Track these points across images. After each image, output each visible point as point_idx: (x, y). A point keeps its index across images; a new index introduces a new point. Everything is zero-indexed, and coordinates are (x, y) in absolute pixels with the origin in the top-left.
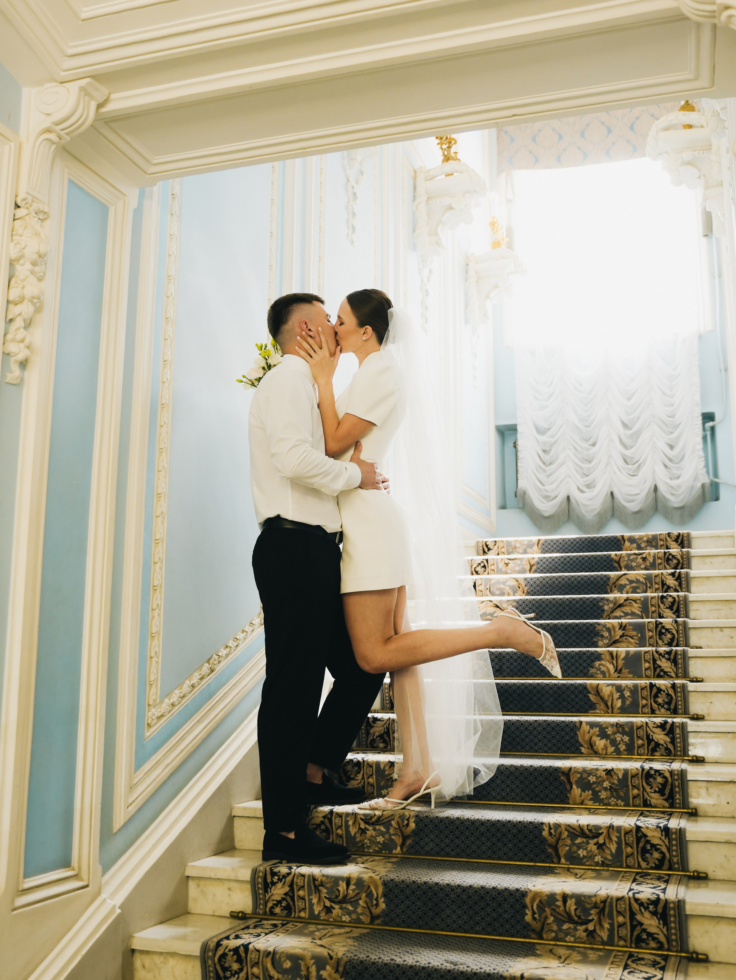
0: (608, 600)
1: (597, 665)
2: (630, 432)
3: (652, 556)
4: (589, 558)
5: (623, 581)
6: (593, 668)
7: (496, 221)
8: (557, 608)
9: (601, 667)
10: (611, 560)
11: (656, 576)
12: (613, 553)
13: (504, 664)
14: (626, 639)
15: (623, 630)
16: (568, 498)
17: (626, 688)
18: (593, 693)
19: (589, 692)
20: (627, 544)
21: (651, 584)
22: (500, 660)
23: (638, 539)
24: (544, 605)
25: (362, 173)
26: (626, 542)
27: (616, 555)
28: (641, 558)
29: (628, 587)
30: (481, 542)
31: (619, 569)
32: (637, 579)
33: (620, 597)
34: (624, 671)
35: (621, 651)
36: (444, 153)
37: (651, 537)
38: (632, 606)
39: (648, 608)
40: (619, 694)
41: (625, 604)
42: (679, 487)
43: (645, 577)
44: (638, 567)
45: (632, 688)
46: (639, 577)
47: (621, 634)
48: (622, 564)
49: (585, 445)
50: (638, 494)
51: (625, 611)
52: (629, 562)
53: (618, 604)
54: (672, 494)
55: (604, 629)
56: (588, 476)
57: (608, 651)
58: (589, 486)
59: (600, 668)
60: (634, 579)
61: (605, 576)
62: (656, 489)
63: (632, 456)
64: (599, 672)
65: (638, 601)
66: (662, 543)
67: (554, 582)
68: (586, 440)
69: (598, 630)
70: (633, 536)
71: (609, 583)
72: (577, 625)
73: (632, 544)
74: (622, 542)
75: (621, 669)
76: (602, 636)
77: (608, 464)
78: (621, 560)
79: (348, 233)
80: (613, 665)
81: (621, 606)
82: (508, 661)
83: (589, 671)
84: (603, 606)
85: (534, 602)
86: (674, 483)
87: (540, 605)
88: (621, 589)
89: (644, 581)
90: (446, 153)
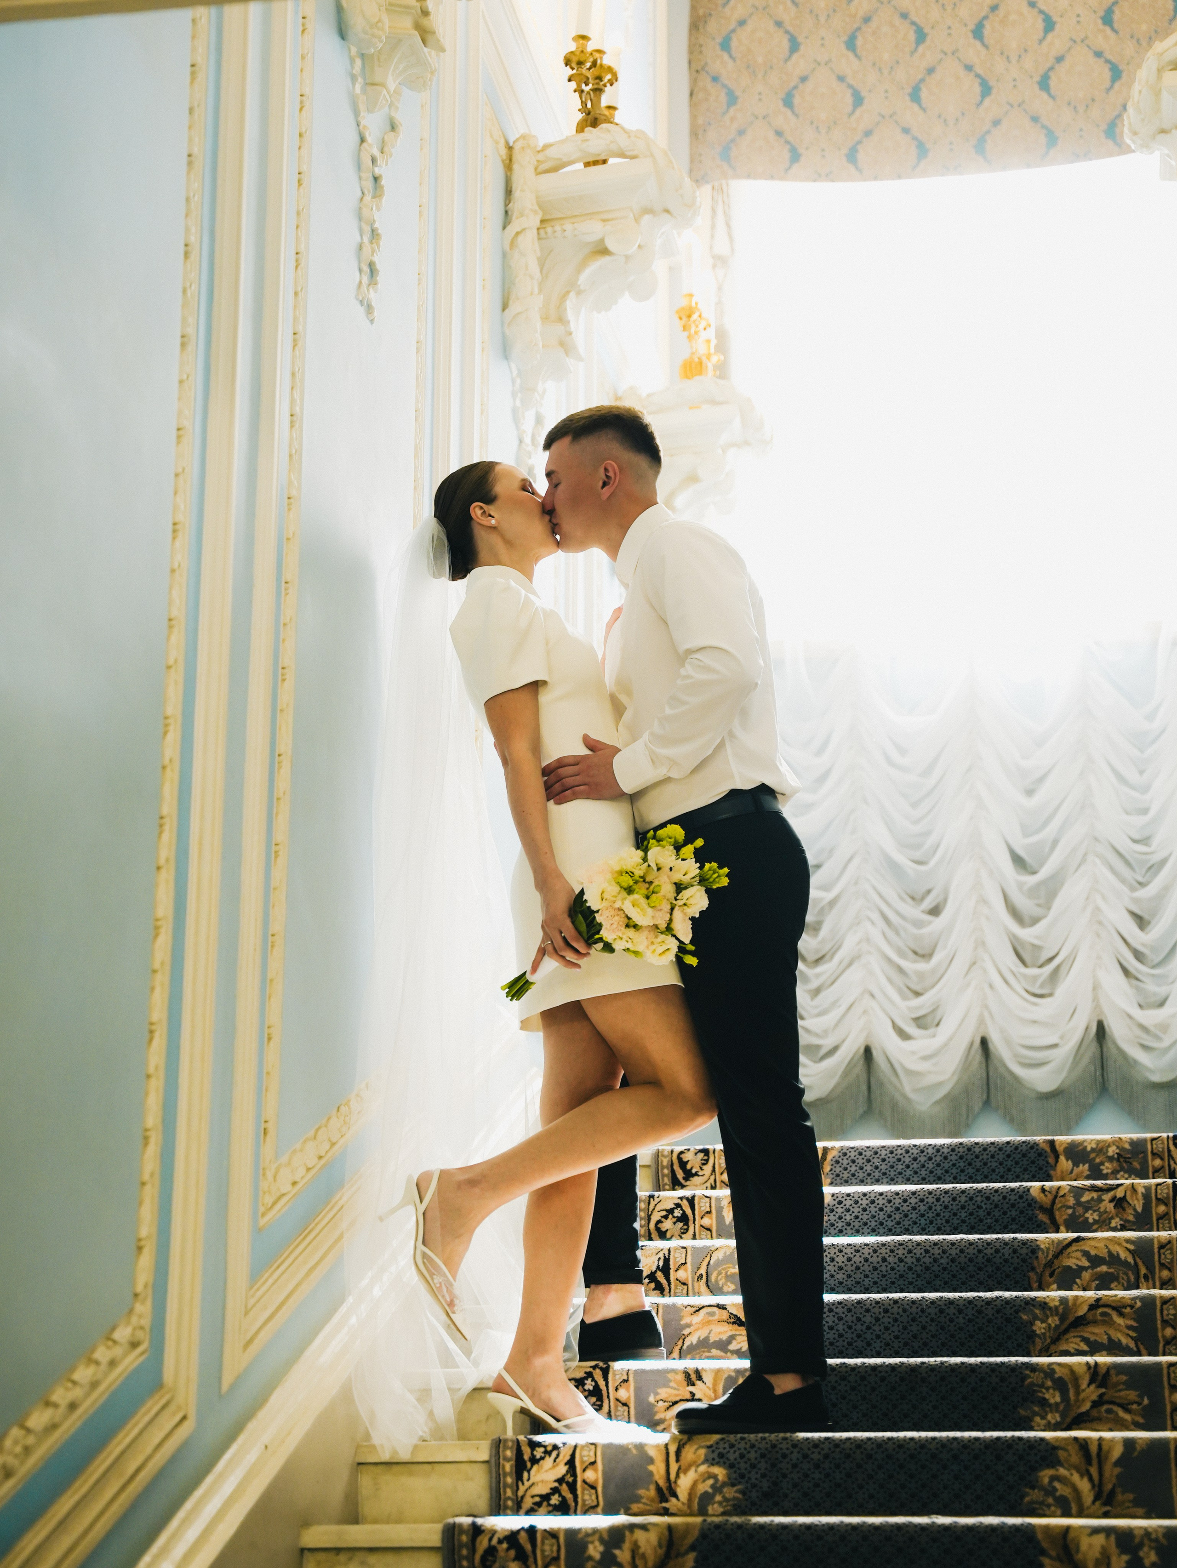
0: (1043, 1305)
1: (1046, 1480)
2: (1032, 880)
3: (1140, 1196)
4: (971, 1196)
5: (1073, 1260)
6: (1033, 1488)
7: (694, 305)
8: (905, 1328)
9: (1057, 1485)
10: (1030, 1205)
11: (1162, 1246)
12: (1035, 1185)
13: (785, 1476)
14: (1109, 1411)
15: (1099, 1386)
16: (868, 1051)
17: (1146, 1541)
18: (1053, 1553)
19: (1043, 1552)
20: (1065, 1164)
21: (1150, 1268)
22: (773, 1465)
23: (1093, 1150)
24: (868, 1319)
25: (393, 127)
26: (1062, 1158)
27: (1043, 1190)
28: (1111, 1201)
29: (1086, 1275)
30: (666, 1153)
31: (1053, 1228)
32: (1110, 1253)
33: (1076, 1298)
34: (1120, 1497)
35: (1112, 1440)
36: (584, 104)
37: (1127, 1146)
38: (1110, 1323)
39: (1156, 1329)
40: (1125, 1558)
41: (1090, 1316)
42: (1164, 1027)
43: (1132, 1247)
44: (1103, 1224)
45: (1163, 1541)
46: (1115, 1249)
47: (1094, 1397)
48: (1061, 1216)
49: (915, 912)
50: (1055, 1046)
51: (1092, 1338)
52: (1080, 1210)
53: (1071, 1318)
54: (1145, 1048)
55: (1049, 1383)
56: (918, 994)
57: (1076, 1439)
58: (920, 1022)
59: (1055, 1489)
60: (1103, 1253)
61: (1024, 1243)
62: (1101, 1032)
63: (1036, 942)
64: (1050, 1500)
65: (1128, 1310)
66: (1158, 1162)
67: (884, 1260)
68: (913, 898)
69: (1032, 1384)
70: (1081, 1143)
71: (1035, 1263)
72: (973, 1368)
73: (1076, 1164)
74: (1051, 1160)
75: (1112, 1493)
76: (1044, 1402)
77: (974, 963)
78: (1058, 1205)
79: (360, 282)
80: (1091, 1479)
81: (1080, 1322)
82: (795, 1466)
83: (1022, 1497)
84: (1032, 1324)
85: (840, 1310)
86: (1150, 1017)
87: (859, 1319)
88: (1068, 1279)
89: (1130, 1260)
90: (589, 105)
